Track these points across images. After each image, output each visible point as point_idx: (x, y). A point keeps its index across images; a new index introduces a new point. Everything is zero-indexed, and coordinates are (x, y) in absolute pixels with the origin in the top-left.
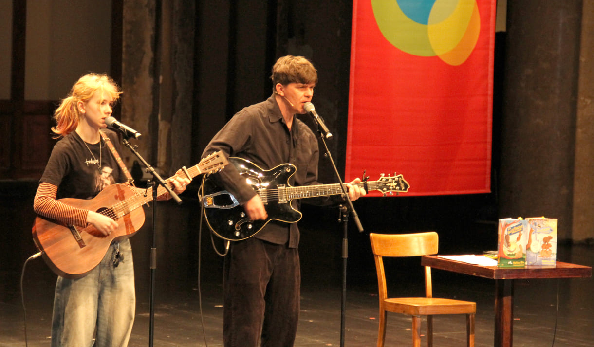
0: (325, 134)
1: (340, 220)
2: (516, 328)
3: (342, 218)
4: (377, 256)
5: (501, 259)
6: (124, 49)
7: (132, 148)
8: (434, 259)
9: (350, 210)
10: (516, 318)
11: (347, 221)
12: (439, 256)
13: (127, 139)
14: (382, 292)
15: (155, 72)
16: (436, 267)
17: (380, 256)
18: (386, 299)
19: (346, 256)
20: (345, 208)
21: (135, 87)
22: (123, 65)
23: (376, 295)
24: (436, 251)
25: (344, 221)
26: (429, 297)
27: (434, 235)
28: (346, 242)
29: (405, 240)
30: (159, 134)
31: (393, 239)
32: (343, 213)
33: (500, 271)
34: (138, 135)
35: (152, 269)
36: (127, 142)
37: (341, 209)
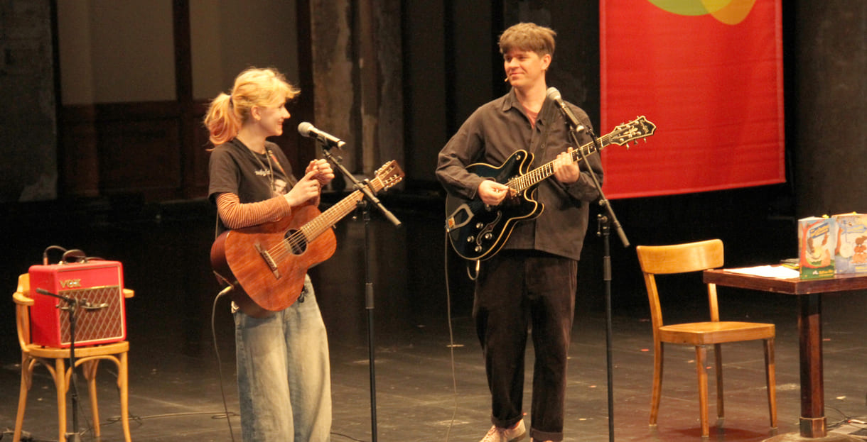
0: (575, 127)
1: (599, 233)
2: (826, 350)
3: (602, 231)
4: (648, 274)
5: (804, 268)
6: (313, 27)
7: (334, 160)
8: (720, 274)
9: (611, 220)
10: (825, 338)
11: (608, 234)
12: (725, 270)
13: (328, 149)
14: (656, 318)
15: (353, 55)
16: (721, 284)
17: (651, 274)
18: (661, 326)
19: (608, 278)
20: (605, 218)
21: (330, 74)
22: (314, 48)
23: (648, 320)
24: (721, 263)
25: (605, 234)
26: (716, 321)
27: (718, 243)
28: (608, 260)
29: (681, 252)
30: (363, 131)
31: (666, 252)
32: (603, 224)
33: (803, 284)
34: (341, 143)
35: (368, 310)
36: (328, 154)
37: (600, 219)
